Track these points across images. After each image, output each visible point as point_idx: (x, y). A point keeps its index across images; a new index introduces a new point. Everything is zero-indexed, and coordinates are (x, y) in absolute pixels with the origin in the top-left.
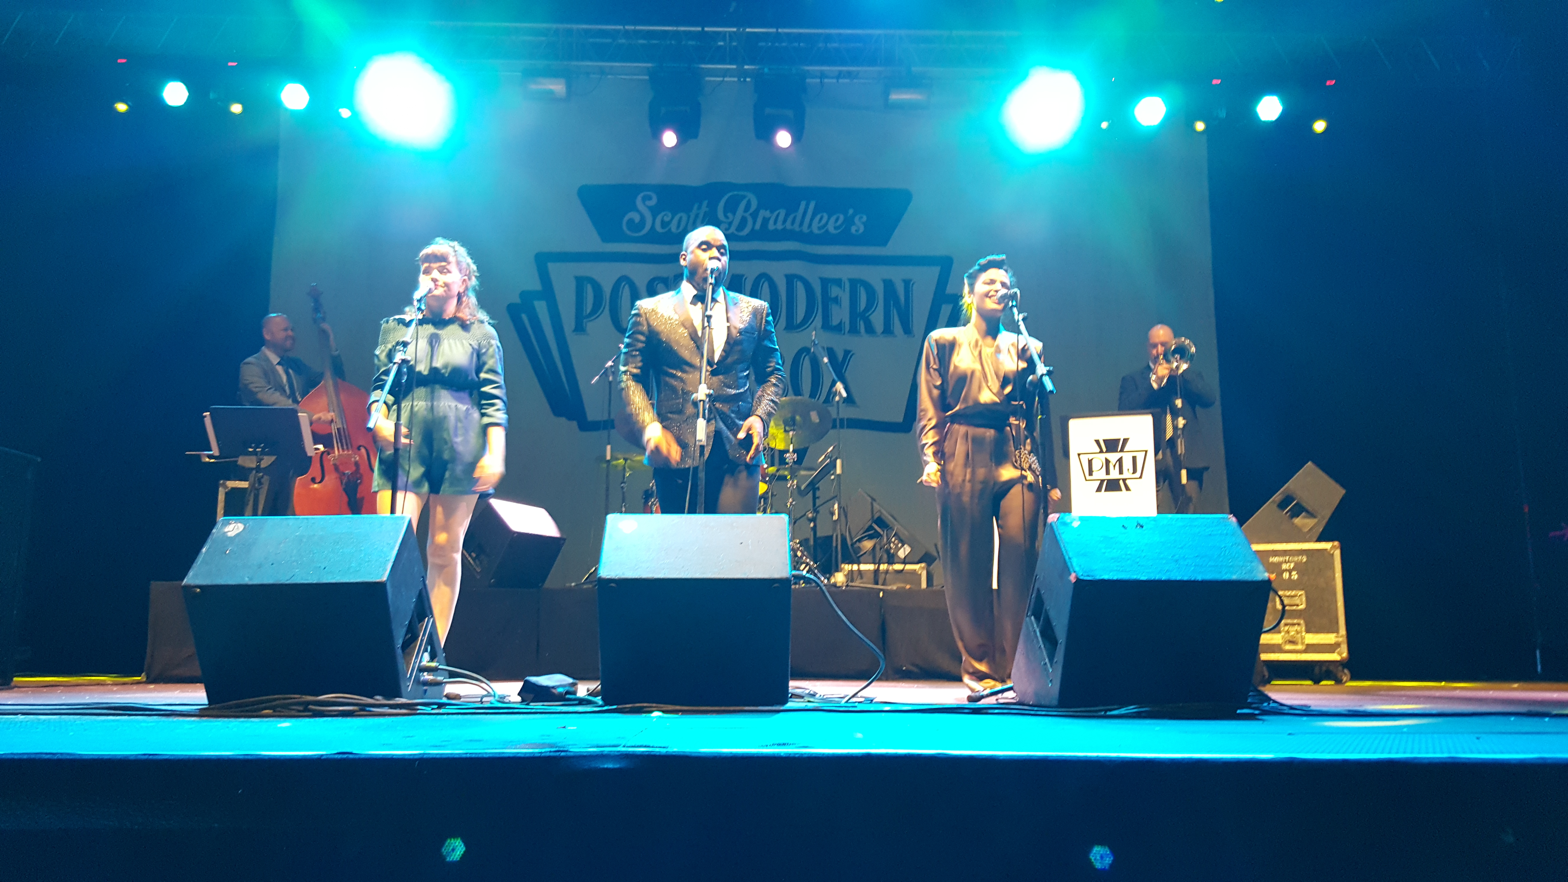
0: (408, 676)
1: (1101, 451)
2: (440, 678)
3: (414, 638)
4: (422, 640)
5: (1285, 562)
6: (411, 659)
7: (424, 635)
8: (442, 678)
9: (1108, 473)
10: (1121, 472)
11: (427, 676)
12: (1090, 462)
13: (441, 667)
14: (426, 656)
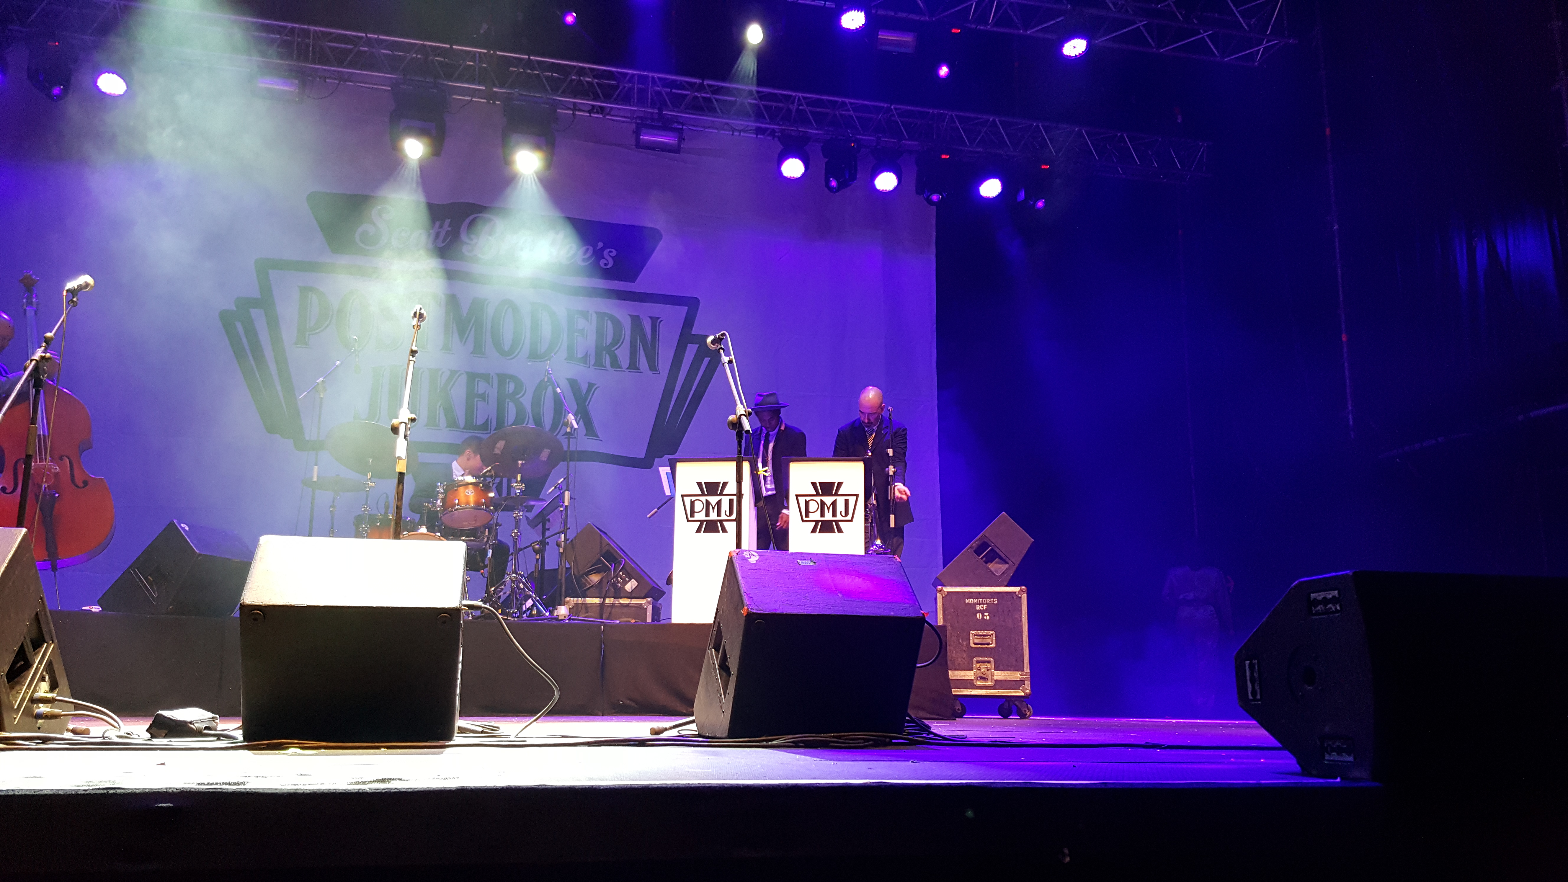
0: (15, 707)
1: (818, 495)
2: (57, 711)
3: (28, 665)
4: (37, 669)
5: (980, 604)
6: (22, 690)
7: (40, 662)
8: (61, 711)
9: (822, 515)
10: (834, 515)
11: (43, 709)
12: (807, 503)
13: (58, 698)
14: (45, 686)
